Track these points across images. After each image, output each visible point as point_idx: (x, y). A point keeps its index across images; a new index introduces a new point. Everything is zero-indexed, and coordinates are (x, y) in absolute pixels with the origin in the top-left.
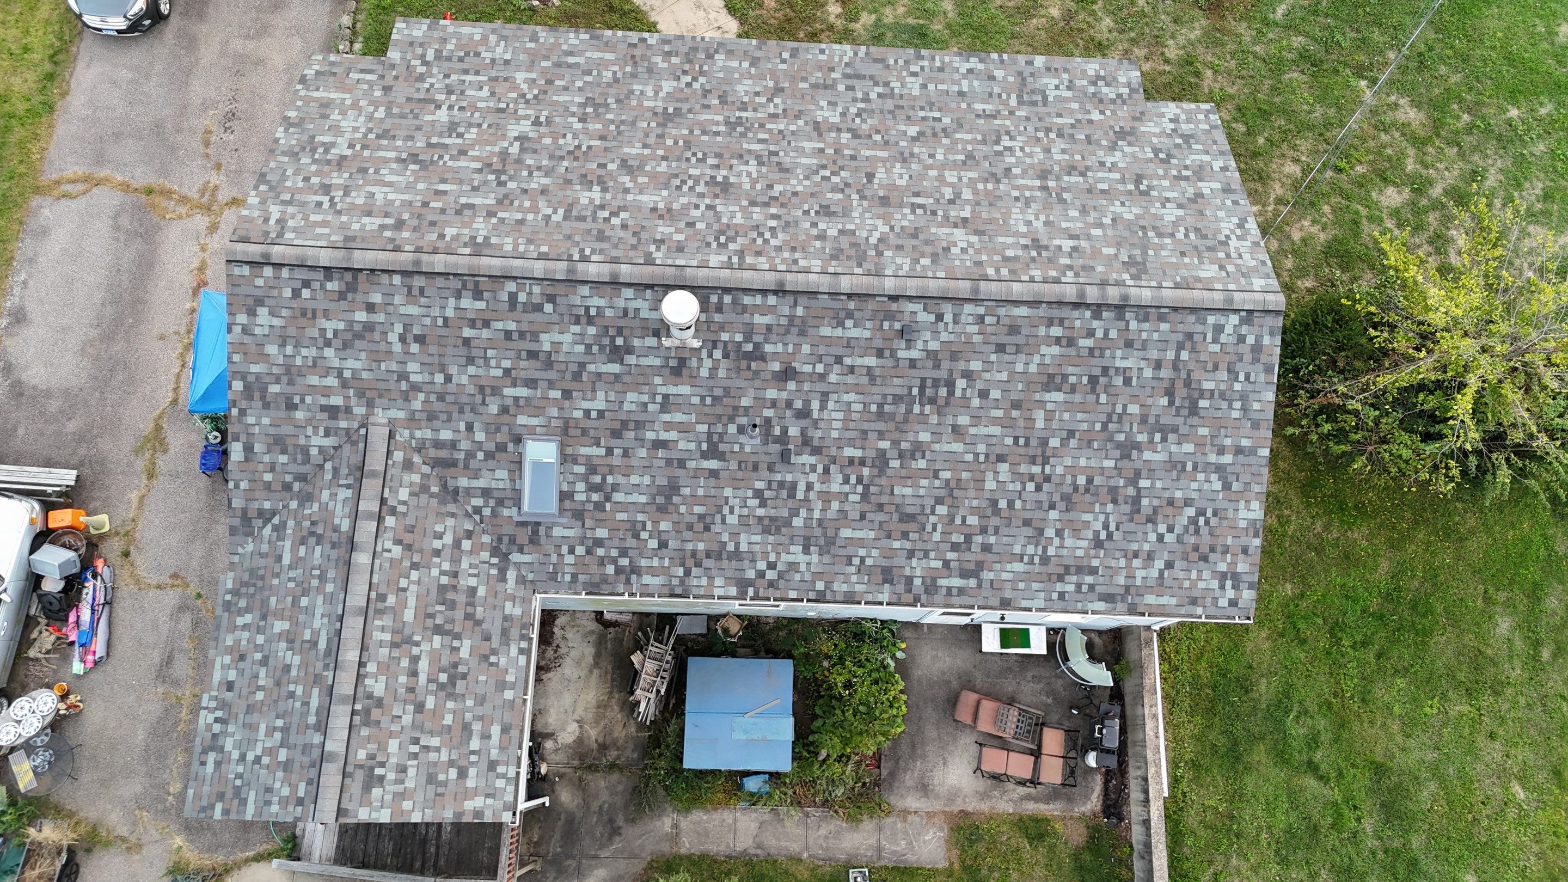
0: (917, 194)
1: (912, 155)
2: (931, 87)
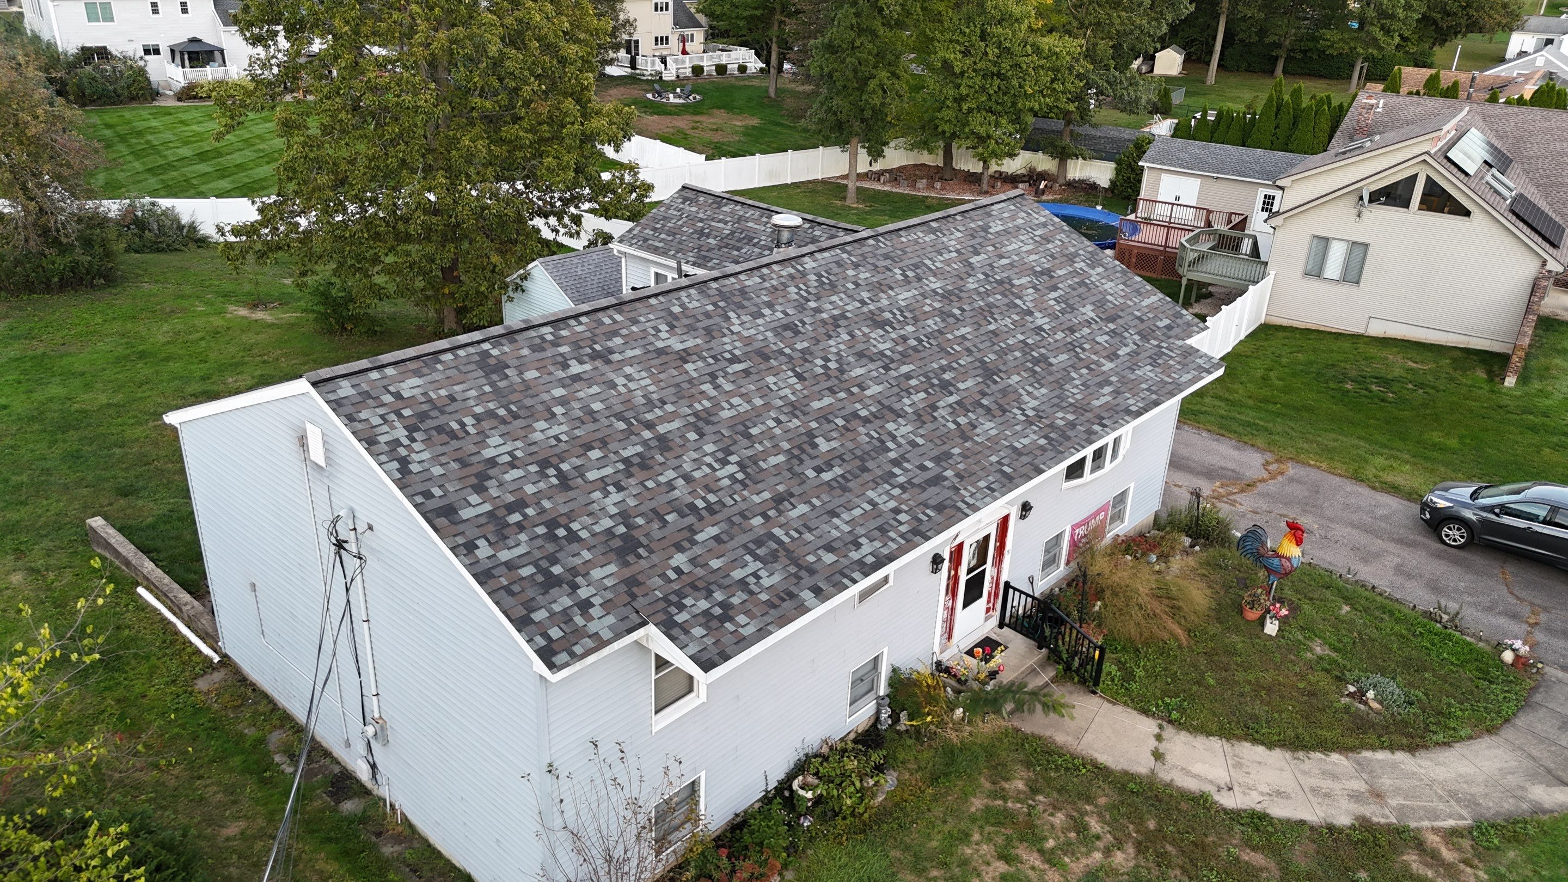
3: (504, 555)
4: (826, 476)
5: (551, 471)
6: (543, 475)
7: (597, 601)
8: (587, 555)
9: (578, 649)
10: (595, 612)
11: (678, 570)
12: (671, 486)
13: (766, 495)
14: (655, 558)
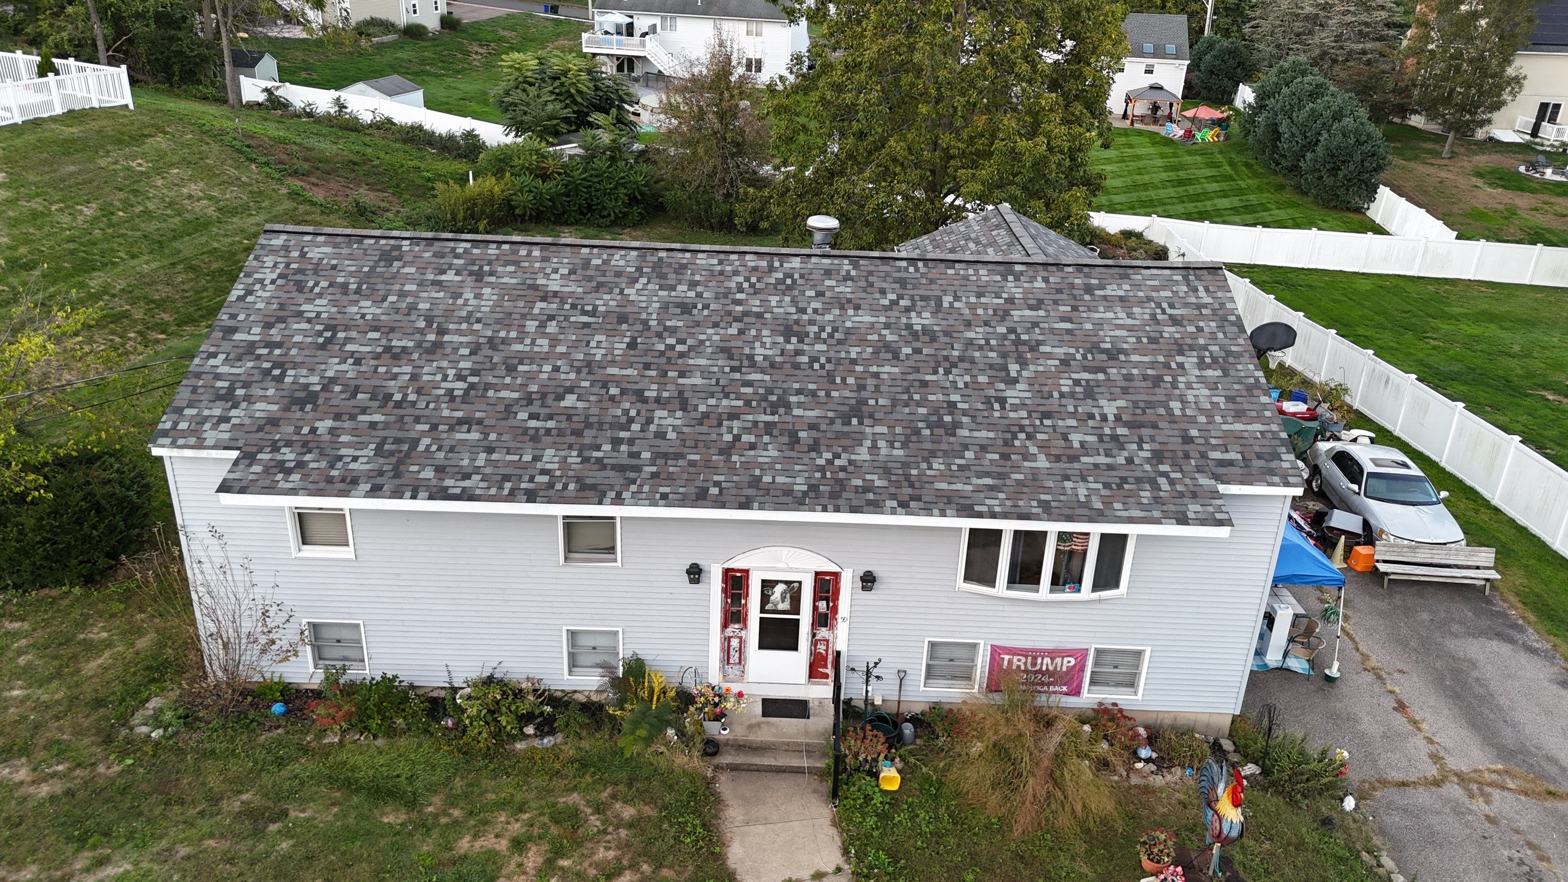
0: (587, 325)
1: (579, 371)
2: (527, 458)
3: (224, 369)
4: (533, 423)
5: (328, 334)
6: (320, 334)
7: (234, 421)
8: (271, 392)
9: (181, 442)
10: (224, 427)
11: (313, 430)
12: (395, 377)
13: (459, 414)
14: (311, 415)
